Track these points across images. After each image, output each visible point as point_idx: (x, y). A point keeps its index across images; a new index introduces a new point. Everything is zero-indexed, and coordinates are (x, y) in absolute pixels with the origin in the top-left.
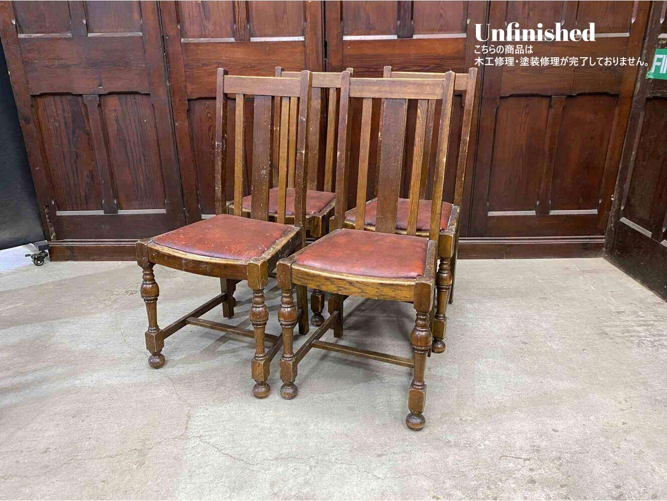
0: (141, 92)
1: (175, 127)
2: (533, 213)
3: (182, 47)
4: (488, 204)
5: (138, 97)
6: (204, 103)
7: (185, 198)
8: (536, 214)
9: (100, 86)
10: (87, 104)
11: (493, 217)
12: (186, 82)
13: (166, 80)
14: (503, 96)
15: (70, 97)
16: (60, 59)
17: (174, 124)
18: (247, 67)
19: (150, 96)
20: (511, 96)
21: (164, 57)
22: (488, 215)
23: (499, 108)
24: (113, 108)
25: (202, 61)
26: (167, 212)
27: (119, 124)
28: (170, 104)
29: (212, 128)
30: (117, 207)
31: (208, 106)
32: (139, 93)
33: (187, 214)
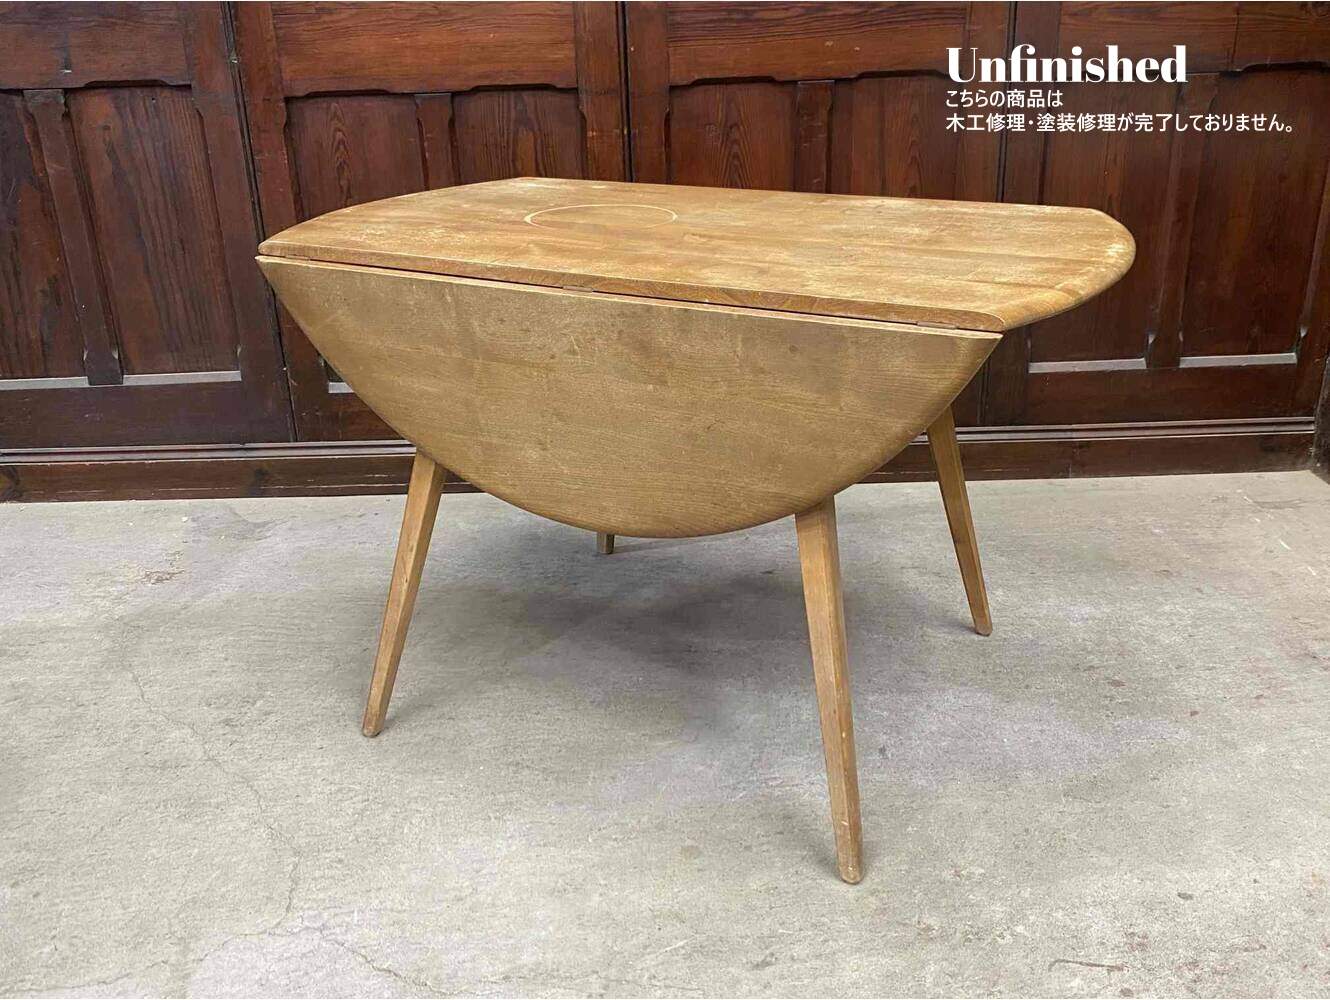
0: (167, 81)
1: (256, 166)
2: (1140, 364)
4: (1029, 346)
5: (160, 93)
6: (325, 105)
7: (285, 341)
8: (1148, 365)
9: (67, 67)
10: (35, 113)
11: (1042, 376)
12: (279, 55)
13: (230, 50)
17: (252, 157)
19: (190, 90)
22: (1030, 372)
24: (101, 123)
26: (243, 376)
27: (116, 163)
28: (242, 109)
29: (346, 167)
30: (121, 367)
31: (335, 113)
32: (163, 85)
33: (292, 382)
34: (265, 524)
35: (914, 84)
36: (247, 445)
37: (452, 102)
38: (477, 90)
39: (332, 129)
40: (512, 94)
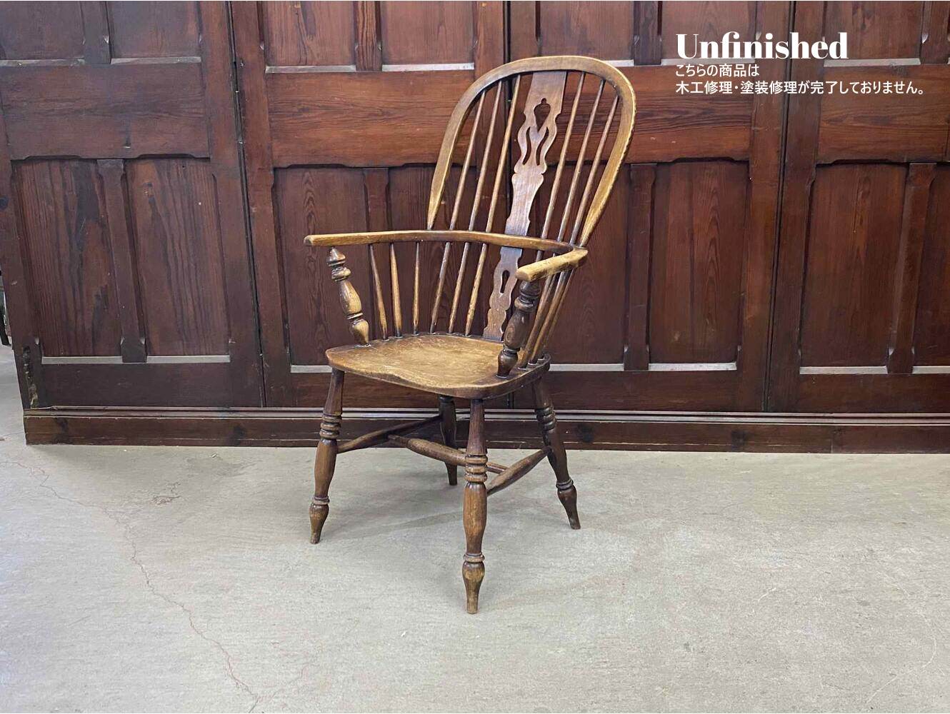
0: (194, 155)
1: (251, 214)
2: (883, 370)
3: (266, 80)
4: (800, 354)
5: (190, 163)
6: (301, 174)
7: (263, 336)
8: (889, 371)
9: (127, 145)
10: (103, 175)
11: (809, 377)
12: (272, 139)
13: (238, 135)
14: (823, 162)
15: (75, 164)
16: (63, 101)
17: (249, 208)
18: (376, 115)
19: (209, 161)
20: (837, 163)
21: (235, 96)
22: (801, 373)
23: (816, 184)
24: (147, 182)
25: (300, 105)
26: (231, 359)
27: (155, 209)
28: (244, 175)
29: (313, 217)
30: (146, 351)
31: (308, 179)
32: (191, 157)
33: (266, 364)
34: (240, 465)
35: (714, 166)
36: (230, 409)
37: (389, 174)
38: (406, 166)
39: (305, 190)
40: (430, 169)
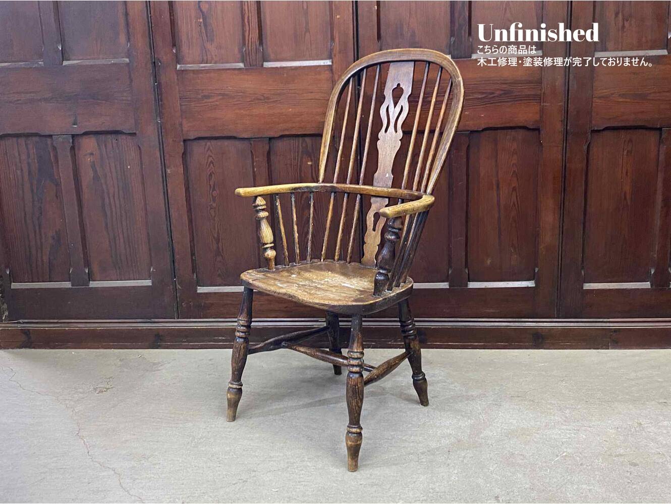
0: (124, 131)
1: (167, 175)
2: (647, 285)
3: (177, 75)
4: (583, 272)
5: (120, 137)
6: (204, 144)
7: (176, 265)
8: (651, 286)
9: (75, 125)
10: (57, 147)
11: (591, 291)
12: (182, 118)
13: (157, 116)
14: (596, 129)
15: (37, 139)
16: (27, 93)
17: (165, 171)
18: (259, 99)
19: (136, 135)
20: (606, 129)
21: (154, 87)
22: (584, 288)
23: (591, 145)
24: (89, 151)
25: (203, 93)
26: (152, 283)
27: (95, 172)
28: (161, 146)
29: (213, 175)
30: (89, 277)
31: (209, 148)
32: (122, 133)
33: (178, 286)
34: (159, 363)
35: (513, 132)
36: (153, 320)
37: (269, 143)
38: (282, 136)
39: (207, 155)
40: (301, 139)
